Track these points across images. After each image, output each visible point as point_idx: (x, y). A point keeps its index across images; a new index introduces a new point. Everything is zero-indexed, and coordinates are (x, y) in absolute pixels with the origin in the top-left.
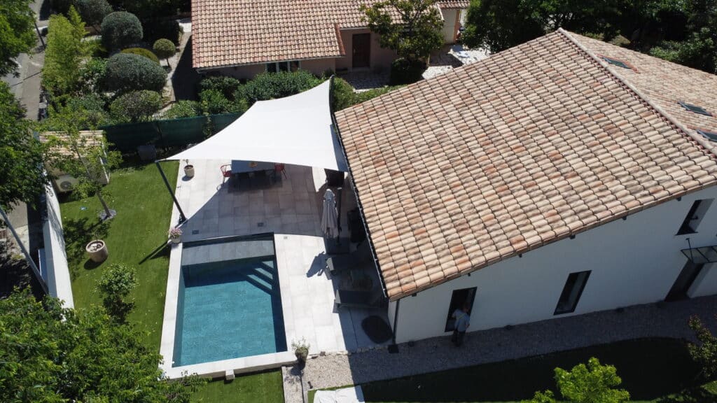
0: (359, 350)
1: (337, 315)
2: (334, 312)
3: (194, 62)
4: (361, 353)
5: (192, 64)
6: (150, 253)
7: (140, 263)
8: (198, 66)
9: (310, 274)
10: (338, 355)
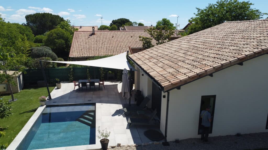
0: (143, 144)
1: (129, 130)
2: (127, 128)
3: (70, 55)
4: (144, 146)
5: (69, 56)
6: (28, 111)
7: (20, 114)
8: (71, 57)
9: (113, 115)
10: (129, 146)
